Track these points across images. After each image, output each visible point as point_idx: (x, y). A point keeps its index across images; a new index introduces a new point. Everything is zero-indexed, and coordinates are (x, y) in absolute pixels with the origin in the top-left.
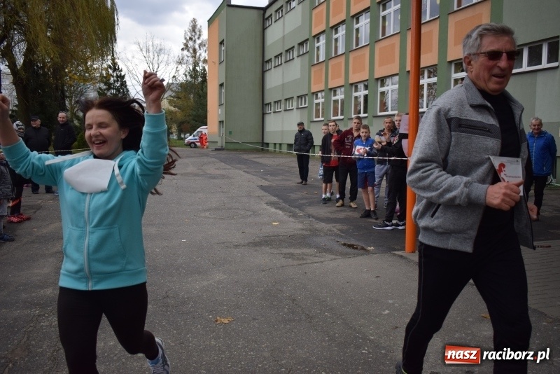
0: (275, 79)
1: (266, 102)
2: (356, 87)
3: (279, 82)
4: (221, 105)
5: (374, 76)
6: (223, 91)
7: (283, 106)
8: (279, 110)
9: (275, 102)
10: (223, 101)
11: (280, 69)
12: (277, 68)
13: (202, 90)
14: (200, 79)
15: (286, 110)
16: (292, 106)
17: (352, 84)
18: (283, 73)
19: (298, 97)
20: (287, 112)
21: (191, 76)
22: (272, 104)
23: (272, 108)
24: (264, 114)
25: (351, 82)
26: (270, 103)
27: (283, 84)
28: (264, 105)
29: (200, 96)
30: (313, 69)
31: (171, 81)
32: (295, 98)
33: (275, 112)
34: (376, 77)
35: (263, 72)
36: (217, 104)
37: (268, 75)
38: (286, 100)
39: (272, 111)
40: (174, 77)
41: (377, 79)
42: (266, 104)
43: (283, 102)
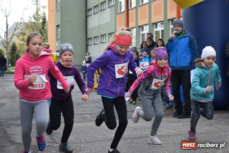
0: (94, 21)
1: (89, 37)
2: (143, 28)
3: (97, 24)
4: (58, 40)
5: (151, 22)
6: (59, 30)
7: (99, 40)
8: (97, 43)
9: (94, 37)
10: (59, 37)
11: (97, 15)
12: (95, 15)
13: (43, 29)
14: (41, 21)
15: (101, 43)
16: (105, 40)
17: (140, 26)
18: (99, 18)
19: (109, 34)
20: (102, 44)
21: (34, 18)
22: (93, 38)
23: (93, 41)
24: (87, 46)
25: (139, 25)
26: (91, 38)
27: (99, 26)
28: (87, 39)
29: (42, 33)
30: (118, 16)
31: (19, 22)
32: (107, 35)
33: (94, 44)
34: (152, 22)
35: (87, 17)
36: (54, 39)
37: (90, 19)
38: (102, 36)
39: (93, 43)
40: (21, 19)
41: (153, 24)
42: (89, 39)
43: (100, 37)
